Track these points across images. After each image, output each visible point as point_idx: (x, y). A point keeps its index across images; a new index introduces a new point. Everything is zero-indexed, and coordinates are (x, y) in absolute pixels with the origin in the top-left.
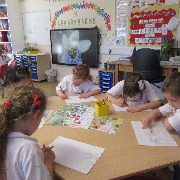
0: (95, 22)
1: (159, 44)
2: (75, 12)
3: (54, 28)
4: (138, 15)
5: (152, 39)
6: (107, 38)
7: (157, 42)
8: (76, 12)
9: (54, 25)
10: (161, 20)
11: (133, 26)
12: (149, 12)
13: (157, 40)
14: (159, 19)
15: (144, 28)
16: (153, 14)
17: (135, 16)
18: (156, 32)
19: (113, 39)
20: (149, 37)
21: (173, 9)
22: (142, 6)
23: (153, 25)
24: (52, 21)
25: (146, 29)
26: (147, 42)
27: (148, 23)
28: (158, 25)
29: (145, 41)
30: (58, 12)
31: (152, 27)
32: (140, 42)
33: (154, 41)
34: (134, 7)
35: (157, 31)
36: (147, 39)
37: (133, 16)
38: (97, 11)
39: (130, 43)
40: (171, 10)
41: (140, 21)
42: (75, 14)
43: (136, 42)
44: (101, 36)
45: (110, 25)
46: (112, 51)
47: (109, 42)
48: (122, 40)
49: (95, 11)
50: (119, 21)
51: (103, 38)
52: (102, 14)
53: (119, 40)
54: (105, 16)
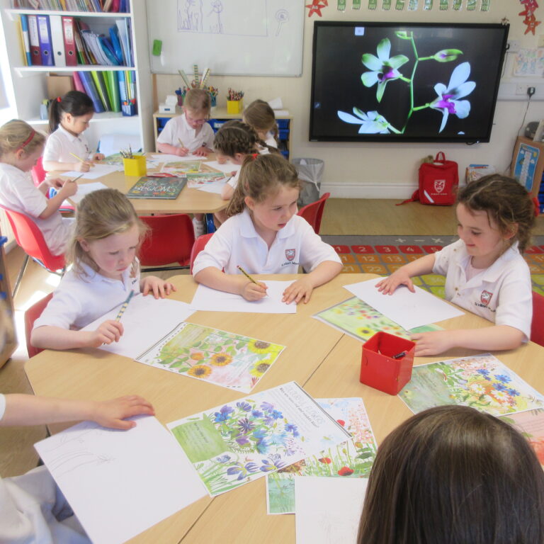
0: (489, 4)
3: (320, 14)
9: (321, 3)
19: (536, 57)
44: (508, 48)
45: (533, 18)
46: (536, 90)
47: (524, 66)
51: (509, 54)
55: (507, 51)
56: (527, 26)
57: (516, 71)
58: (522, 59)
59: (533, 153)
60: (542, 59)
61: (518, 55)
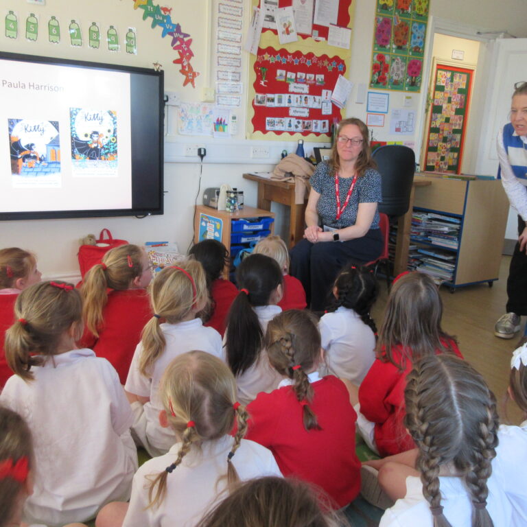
0: (135, 46)
1: (318, 134)
4: (274, 57)
5: (304, 123)
6: (183, 111)
7: (314, 130)
10: (320, 77)
11: (262, 83)
12: (298, 54)
13: (314, 125)
14: (318, 76)
15: (288, 92)
16: (306, 61)
17: (267, 57)
18: (311, 107)
19: (201, 113)
20: (298, 118)
21: (342, 58)
22: (283, 33)
23: (306, 89)
25: (292, 95)
26: (293, 129)
27: (296, 81)
28: (315, 90)
29: (290, 126)
31: (303, 92)
32: (277, 128)
33: (307, 127)
34: (264, 30)
35: (313, 102)
36: (294, 122)
37: (260, 55)
39: (255, 131)
40: (337, 59)
41: (279, 72)
43: (268, 128)
44: (167, 100)
45: (191, 68)
46: (207, 151)
47: (189, 123)
48: (234, 120)
49: (135, 8)
50: (221, 62)
51: (170, 107)
52: (161, 23)
53: (221, 119)
54: (176, 35)
55: (166, 103)
56: (184, 77)
57: (181, 128)
58: (185, 115)
59: (215, 225)
60: (207, 116)
61: (180, 110)
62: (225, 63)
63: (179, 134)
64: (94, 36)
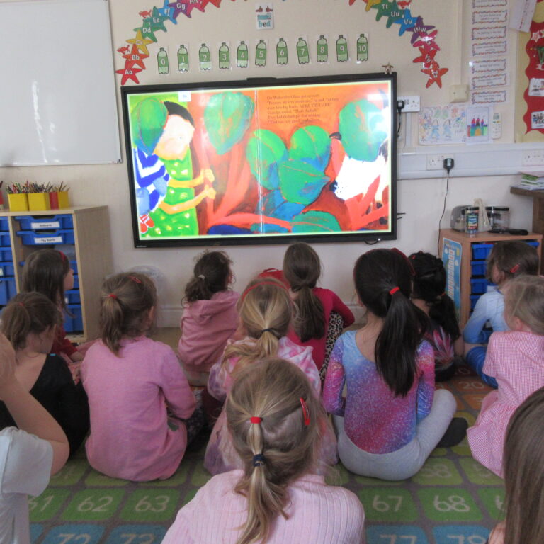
0: (367, 52)
2: (261, 10)
3: (136, 81)
6: (426, 117)
8: (268, 10)
9: (136, 66)
11: (540, 67)
19: (450, 117)
24: (122, 50)
30: (162, 10)
37: (536, 31)
38: (375, 12)
39: (528, 131)
42: (263, 21)
44: (403, 106)
45: (436, 65)
46: (455, 162)
47: (433, 131)
48: (496, 121)
49: (367, 10)
50: (477, 51)
51: (408, 114)
52: (398, 20)
53: (478, 120)
54: (416, 30)
55: (402, 110)
56: (427, 77)
57: (423, 137)
58: (428, 121)
60: (459, 119)
61: (422, 117)
62: (483, 50)
63: (419, 144)
64: (322, 50)
